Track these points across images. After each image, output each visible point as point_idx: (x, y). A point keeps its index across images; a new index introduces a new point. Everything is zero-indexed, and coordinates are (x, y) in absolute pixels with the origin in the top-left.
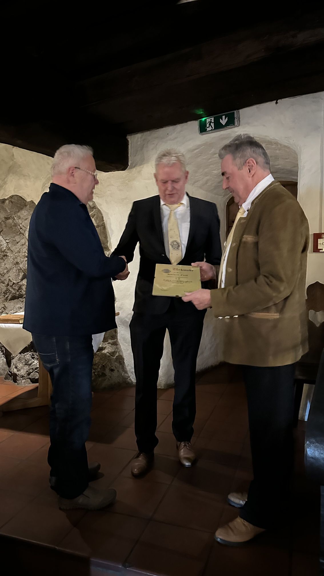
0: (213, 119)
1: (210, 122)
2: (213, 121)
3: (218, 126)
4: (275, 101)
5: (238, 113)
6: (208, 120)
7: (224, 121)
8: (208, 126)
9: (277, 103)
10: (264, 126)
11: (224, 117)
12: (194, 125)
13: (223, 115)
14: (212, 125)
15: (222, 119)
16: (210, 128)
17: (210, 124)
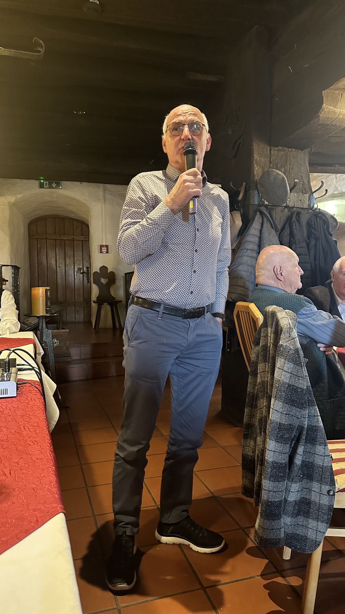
0: (48, 182)
1: (46, 184)
2: (48, 183)
3: (50, 187)
4: (80, 182)
5: (61, 183)
6: (45, 183)
7: (54, 185)
8: (45, 185)
9: (81, 183)
10: (75, 192)
11: (54, 183)
12: (36, 183)
13: (54, 182)
14: (48, 185)
15: (53, 184)
16: (46, 187)
17: (46, 185)
